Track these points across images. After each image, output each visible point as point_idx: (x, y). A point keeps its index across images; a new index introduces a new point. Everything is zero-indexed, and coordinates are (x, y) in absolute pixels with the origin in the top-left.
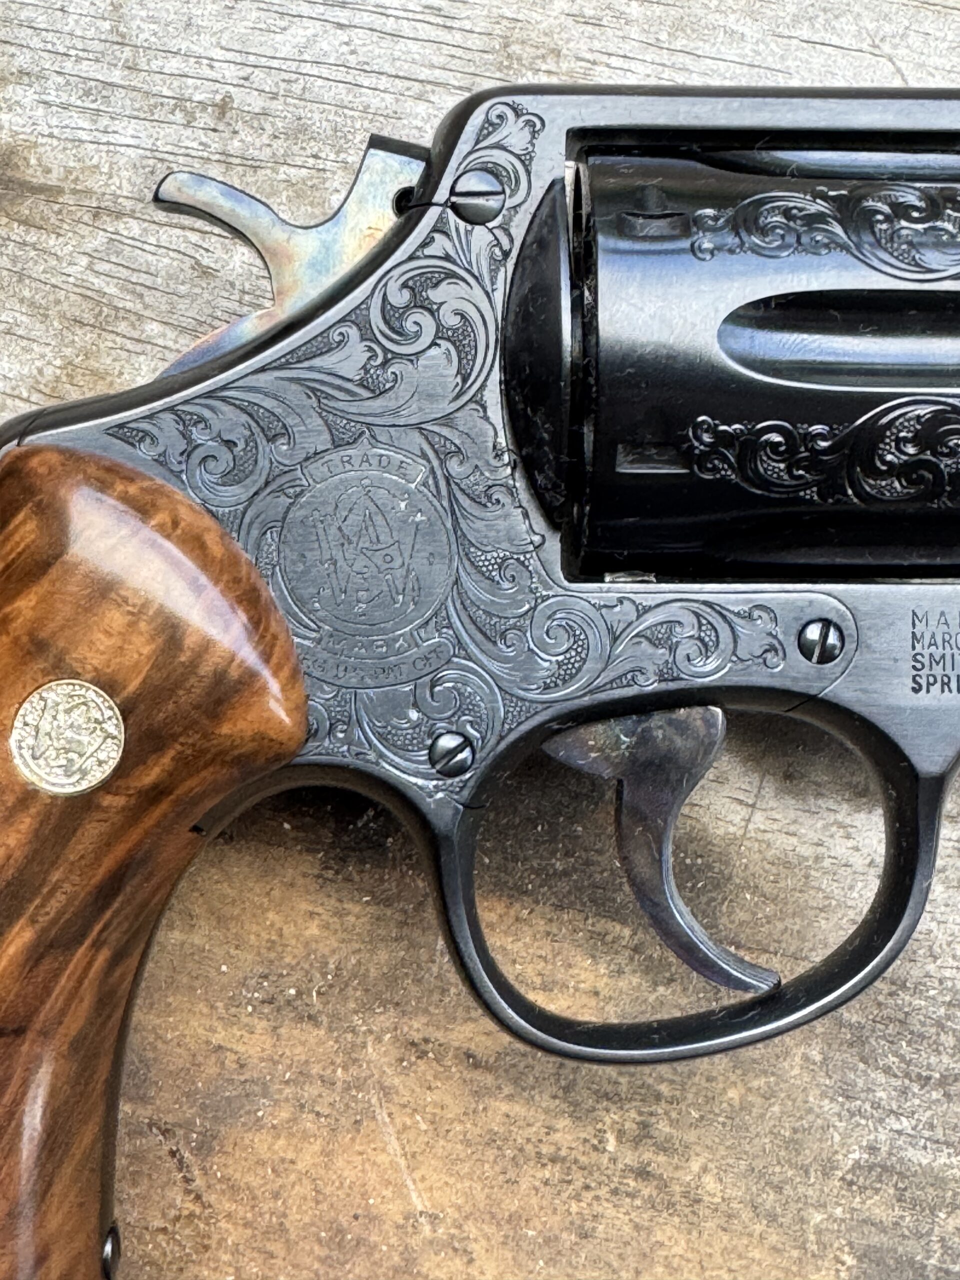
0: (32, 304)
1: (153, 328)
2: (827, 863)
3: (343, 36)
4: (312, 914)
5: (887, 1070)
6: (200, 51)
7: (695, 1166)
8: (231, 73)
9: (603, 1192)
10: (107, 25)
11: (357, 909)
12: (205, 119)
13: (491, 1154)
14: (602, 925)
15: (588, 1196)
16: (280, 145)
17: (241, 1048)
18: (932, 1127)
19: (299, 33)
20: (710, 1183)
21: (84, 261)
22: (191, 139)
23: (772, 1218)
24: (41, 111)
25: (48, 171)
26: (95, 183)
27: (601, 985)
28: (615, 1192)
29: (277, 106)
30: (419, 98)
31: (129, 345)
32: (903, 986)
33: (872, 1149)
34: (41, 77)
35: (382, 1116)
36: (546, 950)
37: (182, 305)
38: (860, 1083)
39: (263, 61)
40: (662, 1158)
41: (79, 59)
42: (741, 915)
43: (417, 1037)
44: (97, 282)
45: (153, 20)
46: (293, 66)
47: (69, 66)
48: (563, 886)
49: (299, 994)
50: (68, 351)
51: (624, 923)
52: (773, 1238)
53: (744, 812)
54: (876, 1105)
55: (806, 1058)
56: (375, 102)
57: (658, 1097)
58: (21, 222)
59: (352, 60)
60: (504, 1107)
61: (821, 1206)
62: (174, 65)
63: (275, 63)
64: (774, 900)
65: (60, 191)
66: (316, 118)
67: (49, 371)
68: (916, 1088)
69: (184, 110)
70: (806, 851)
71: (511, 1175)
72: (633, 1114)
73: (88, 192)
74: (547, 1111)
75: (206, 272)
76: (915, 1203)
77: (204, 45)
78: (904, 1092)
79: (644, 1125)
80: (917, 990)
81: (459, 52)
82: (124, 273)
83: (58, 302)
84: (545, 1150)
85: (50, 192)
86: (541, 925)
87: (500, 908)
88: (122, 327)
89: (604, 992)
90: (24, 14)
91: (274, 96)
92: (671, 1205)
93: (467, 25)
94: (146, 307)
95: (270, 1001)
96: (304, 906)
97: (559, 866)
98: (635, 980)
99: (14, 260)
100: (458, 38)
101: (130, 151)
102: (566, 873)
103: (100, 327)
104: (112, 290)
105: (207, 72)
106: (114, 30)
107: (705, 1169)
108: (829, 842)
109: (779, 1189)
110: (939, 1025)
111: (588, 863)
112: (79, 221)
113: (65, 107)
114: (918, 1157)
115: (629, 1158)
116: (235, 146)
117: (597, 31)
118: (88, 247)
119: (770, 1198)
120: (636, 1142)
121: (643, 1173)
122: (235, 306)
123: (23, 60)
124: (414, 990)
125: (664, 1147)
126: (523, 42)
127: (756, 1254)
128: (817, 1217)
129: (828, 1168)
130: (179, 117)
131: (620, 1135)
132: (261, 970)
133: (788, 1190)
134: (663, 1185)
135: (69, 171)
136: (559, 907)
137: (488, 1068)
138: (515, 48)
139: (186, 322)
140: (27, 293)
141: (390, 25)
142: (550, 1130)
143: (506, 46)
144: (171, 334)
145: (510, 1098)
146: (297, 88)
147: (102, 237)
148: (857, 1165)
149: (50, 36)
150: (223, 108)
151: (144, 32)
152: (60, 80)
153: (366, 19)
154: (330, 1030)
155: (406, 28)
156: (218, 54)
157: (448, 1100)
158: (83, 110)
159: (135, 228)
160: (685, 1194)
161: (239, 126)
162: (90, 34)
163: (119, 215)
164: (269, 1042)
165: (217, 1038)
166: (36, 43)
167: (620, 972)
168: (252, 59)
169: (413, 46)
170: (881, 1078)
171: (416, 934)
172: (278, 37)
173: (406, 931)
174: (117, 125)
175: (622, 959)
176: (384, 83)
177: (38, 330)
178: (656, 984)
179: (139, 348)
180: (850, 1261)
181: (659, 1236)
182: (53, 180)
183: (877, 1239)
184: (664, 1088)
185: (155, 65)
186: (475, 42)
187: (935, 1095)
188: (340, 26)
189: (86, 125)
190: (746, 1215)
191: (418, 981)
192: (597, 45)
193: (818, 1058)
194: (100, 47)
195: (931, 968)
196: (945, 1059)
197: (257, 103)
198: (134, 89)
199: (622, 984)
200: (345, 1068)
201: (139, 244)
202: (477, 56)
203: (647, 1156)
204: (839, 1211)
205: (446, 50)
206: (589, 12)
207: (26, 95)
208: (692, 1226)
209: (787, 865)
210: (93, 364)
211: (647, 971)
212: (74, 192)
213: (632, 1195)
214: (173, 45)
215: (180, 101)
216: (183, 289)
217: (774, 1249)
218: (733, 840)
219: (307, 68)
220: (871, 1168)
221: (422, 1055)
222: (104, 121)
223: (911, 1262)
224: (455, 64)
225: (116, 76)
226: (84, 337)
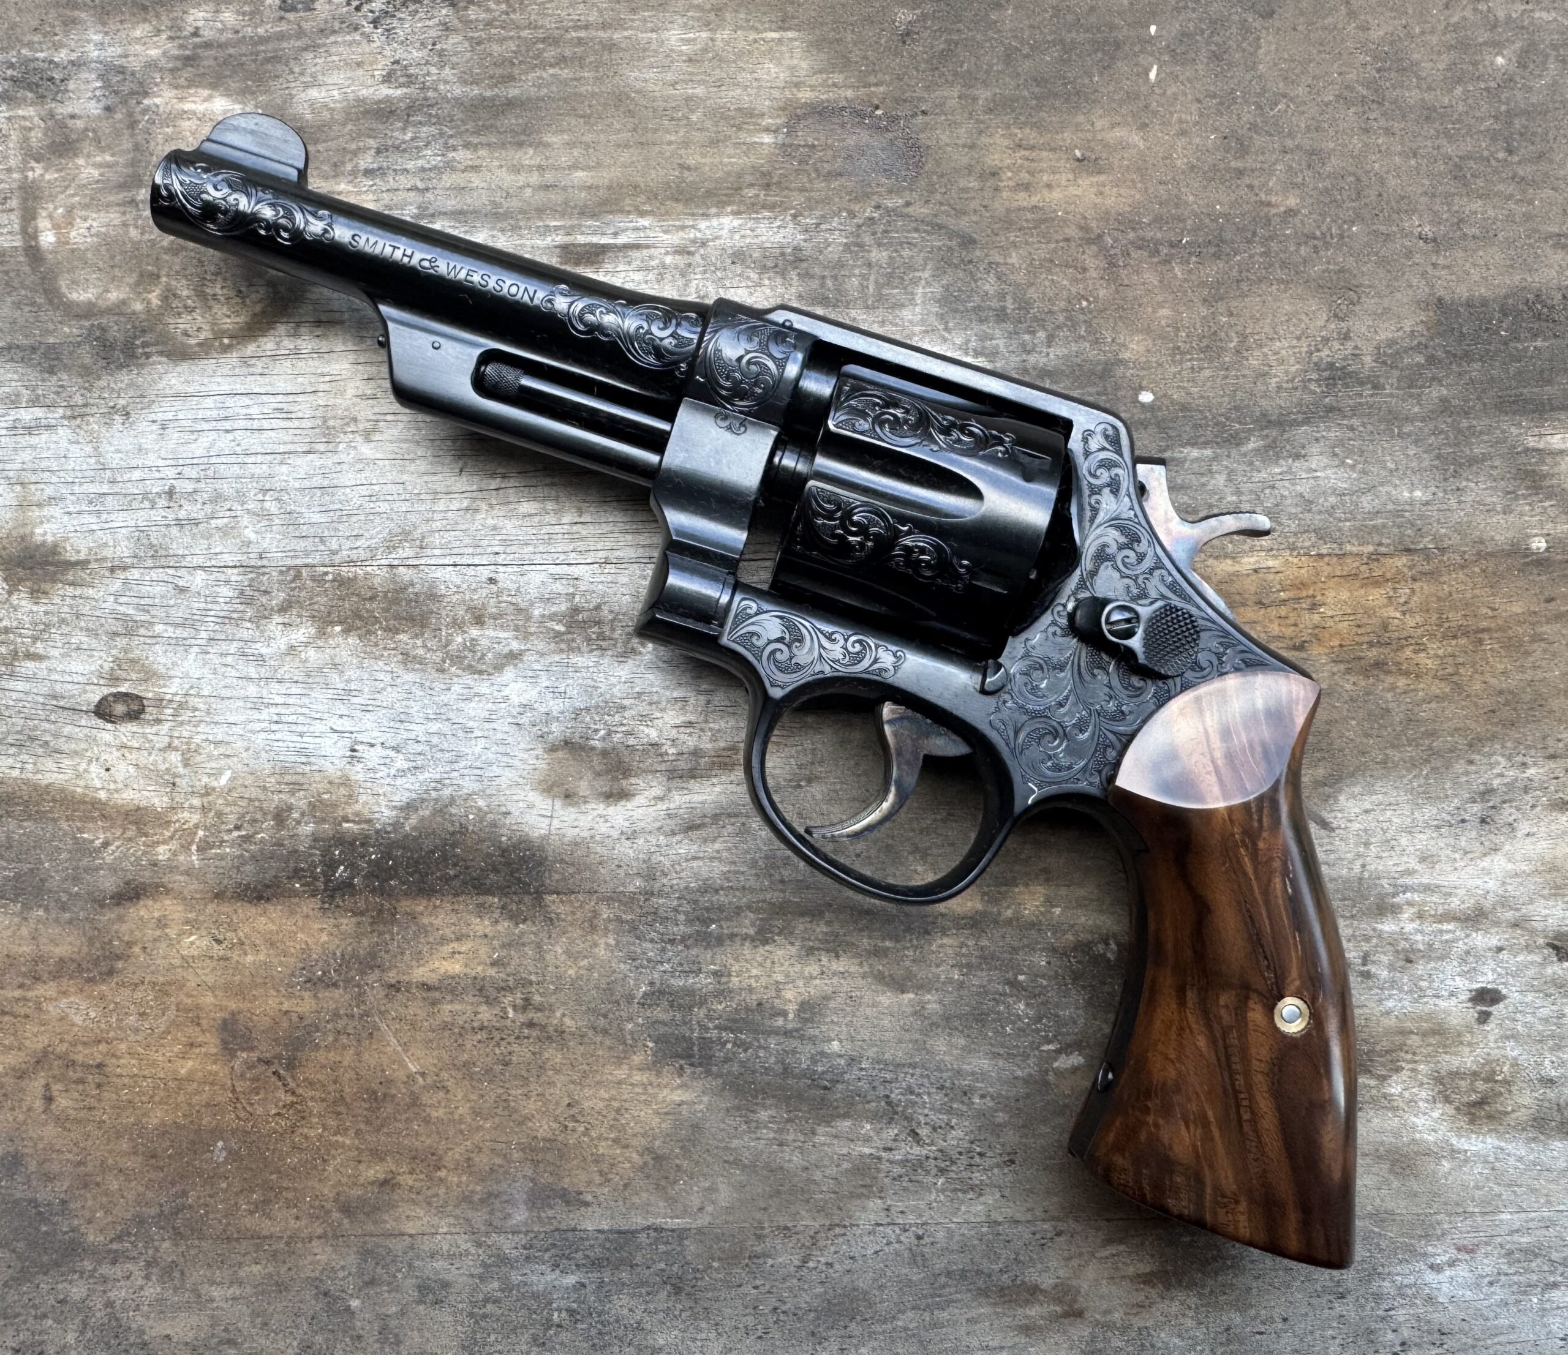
0: (88, 630)
1: (159, 628)
2: (597, 838)
3: (230, 436)
4: (322, 930)
5: (652, 941)
6: (150, 464)
7: (558, 1014)
8: (171, 473)
9: (512, 1039)
10: (93, 460)
11: (345, 921)
12: (162, 502)
13: (447, 1033)
14: (481, 899)
15: (503, 1043)
16: (208, 508)
17: (299, 1009)
18: (681, 965)
19: (205, 440)
20: (568, 1021)
21: (112, 598)
22: (157, 515)
23: (605, 1032)
24: (66, 518)
25: (79, 552)
26: (108, 553)
27: (487, 931)
28: (518, 1038)
29: (202, 485)
30: (281, 463)
31: (148, 641)
32: (652, 894)
33: (652, 984)
34: (62, 499)
35: (383, 1027)
36: (454, 919)
37: (172, 611)
38: (639, 951)
39: (188, 461)
40: (539, 1014)
41: (81, 484)
42: (557, 877)
43: (393, 981)
44: (122, 609)
45: (118, 451)
46: (205, 460)
47: (76, 489)
48: (456, 883)
49: (324, 973)
50: (114, 652)
51: (494, 895)
52: (608, 1042)
53: (547, 821)
54: (649, 961)
55: (607, 944)
56: (258, 471)
57: (531, 983)
58: (70, 585)
59: (239, 450)
60: (449, 1007)
61: (630, 1019)
62: (137, 475)
63: (195, 461)
64: (573, 864)
65: (88, 562)
66: (226, 488)
67: (107, 666)
68: (669, 947)
69: (148, 499)
70: (585, 834)
71: (460, 1041)
72: (519, 995)
73: (105, 559)
74: (472, 1004)
75: (182, 590)
76: (680, 1007)
77: (152, 460)
78: (663, 950)
79: (526, 1000)
80: (660, 894)
81: (298, 432)
82: (136, 600)
83: (102, 625)
84: (476, 1024)
85: (83, 564)
86: (449, 906)
87: (424, 902)
88: (142, 631)
89: (491, 935)
90: (44, 464)
91: (198, 480)
92: (549, 1038)
93: (300, 415)
94: (153, 617)
95: (309, 981)
96: (316, 926)
97: (452, 873)
98: (506, 924)
99: (71, 607)
100: (296, 423)
101: (124, 531)
102: (456, 876)
103: (130, 633)
104: (131, 611)
105: (157, 475)
106: (98, 462)
107: (564, 1015)
108: (596, 826)
109: (605, 1016)
110: (675, 910)
111: (467, 868)
112: (103, 577)
113: (79, 513)
114: (678, 983)
115: (522, 1018)
116: (182, 514)
117: (374, 402)
118: (112, 589)
119: (602, 1022)
120: (524, 1008)
121: (531, 1025)
122: (203, 605)
123: (49, 491)
124: (387, 957)
125: (539, 1009)
126: (334, 418)
127: (600, 1053)
128: (630, 1026)
129: (630, 999)
130: (147, 504)
131: (514, 1007)
132: (301, 965)
133: (611, 1016)
134: (543, 1028)
135: (90, 549)
136: (456, 895)
137: (436, 989)
138: (331, 423)
139: (178, 621)
140: (83, 624)
141: (256, 424)
142: (476, 1013)
143: (325, 422)
144: (170, 629)
145: (451, 1002)
146: (210, 473)
147: (119, 583)
148: (645, 994)
149: (62, 474)
150: (170, 493)
151: (115, 460)
152: (73, 498)
153: (241, 424)
154: (345, 988)
155: (266, 424)
156: (161, 463)
157: (419, 1011)
158: (90, 512)
159: (135, 574)
160: (556, 1031)
161: (183, 502)
162: (85, 467)
163: (125, 568)
164: (313, 1002)
165: (286, 1007)
166: (54, 479)
167: (497, 922)
168: (181, 462)
169: (272, 434)
170: (649, 945)
171: (381, 927)
172: (193, 446)
173: (375, 927)
174: (113, 517)
175: (496, 915)
176: (259, 459)
177: (94, 644)
178: (517, 924)
179: (154, 641)
180: (651, 1045)
181: (547, 1055)
182: (82, 556)
183: (662, 1030)
184: (533, 978)
185: (126, 477)
186: (308, 424)
187: (680, 948)
188: (227, 431)
189: (94, 520)
190: (591, 1033)
191: (387, 952)
192: (376, 410)
193: (613, 943)
194: (92, 473)
195: (665, 881)
196: (682, 927)
197: (190, 487)
198: (117, 494)
199: (500, 928)
200: (358, 1006)
201: (140, 582)
202: (310, 432)
203: (531, 1015)
204: (640, 1020)
205: (291, 432)
206: (369, 392)
207: (55, 511)
208: (563, 1046)
209: (576, 844)
210: (131, 656)
211: (511, 918)
212: (96, 560)
213: (528, 1038)
214: (134, 463)
215: (145, 495)
216: (172, 602)
217: (610, 1048)
218: (543, 838)
219: (214, 460)
220: (653, 993)
221: (398, 990)
222: (104, 516)
223: (684, 1037)
224: (296, 439)
225: (105, 488)
226: (121, 642)
